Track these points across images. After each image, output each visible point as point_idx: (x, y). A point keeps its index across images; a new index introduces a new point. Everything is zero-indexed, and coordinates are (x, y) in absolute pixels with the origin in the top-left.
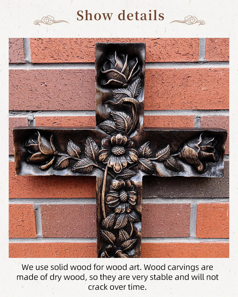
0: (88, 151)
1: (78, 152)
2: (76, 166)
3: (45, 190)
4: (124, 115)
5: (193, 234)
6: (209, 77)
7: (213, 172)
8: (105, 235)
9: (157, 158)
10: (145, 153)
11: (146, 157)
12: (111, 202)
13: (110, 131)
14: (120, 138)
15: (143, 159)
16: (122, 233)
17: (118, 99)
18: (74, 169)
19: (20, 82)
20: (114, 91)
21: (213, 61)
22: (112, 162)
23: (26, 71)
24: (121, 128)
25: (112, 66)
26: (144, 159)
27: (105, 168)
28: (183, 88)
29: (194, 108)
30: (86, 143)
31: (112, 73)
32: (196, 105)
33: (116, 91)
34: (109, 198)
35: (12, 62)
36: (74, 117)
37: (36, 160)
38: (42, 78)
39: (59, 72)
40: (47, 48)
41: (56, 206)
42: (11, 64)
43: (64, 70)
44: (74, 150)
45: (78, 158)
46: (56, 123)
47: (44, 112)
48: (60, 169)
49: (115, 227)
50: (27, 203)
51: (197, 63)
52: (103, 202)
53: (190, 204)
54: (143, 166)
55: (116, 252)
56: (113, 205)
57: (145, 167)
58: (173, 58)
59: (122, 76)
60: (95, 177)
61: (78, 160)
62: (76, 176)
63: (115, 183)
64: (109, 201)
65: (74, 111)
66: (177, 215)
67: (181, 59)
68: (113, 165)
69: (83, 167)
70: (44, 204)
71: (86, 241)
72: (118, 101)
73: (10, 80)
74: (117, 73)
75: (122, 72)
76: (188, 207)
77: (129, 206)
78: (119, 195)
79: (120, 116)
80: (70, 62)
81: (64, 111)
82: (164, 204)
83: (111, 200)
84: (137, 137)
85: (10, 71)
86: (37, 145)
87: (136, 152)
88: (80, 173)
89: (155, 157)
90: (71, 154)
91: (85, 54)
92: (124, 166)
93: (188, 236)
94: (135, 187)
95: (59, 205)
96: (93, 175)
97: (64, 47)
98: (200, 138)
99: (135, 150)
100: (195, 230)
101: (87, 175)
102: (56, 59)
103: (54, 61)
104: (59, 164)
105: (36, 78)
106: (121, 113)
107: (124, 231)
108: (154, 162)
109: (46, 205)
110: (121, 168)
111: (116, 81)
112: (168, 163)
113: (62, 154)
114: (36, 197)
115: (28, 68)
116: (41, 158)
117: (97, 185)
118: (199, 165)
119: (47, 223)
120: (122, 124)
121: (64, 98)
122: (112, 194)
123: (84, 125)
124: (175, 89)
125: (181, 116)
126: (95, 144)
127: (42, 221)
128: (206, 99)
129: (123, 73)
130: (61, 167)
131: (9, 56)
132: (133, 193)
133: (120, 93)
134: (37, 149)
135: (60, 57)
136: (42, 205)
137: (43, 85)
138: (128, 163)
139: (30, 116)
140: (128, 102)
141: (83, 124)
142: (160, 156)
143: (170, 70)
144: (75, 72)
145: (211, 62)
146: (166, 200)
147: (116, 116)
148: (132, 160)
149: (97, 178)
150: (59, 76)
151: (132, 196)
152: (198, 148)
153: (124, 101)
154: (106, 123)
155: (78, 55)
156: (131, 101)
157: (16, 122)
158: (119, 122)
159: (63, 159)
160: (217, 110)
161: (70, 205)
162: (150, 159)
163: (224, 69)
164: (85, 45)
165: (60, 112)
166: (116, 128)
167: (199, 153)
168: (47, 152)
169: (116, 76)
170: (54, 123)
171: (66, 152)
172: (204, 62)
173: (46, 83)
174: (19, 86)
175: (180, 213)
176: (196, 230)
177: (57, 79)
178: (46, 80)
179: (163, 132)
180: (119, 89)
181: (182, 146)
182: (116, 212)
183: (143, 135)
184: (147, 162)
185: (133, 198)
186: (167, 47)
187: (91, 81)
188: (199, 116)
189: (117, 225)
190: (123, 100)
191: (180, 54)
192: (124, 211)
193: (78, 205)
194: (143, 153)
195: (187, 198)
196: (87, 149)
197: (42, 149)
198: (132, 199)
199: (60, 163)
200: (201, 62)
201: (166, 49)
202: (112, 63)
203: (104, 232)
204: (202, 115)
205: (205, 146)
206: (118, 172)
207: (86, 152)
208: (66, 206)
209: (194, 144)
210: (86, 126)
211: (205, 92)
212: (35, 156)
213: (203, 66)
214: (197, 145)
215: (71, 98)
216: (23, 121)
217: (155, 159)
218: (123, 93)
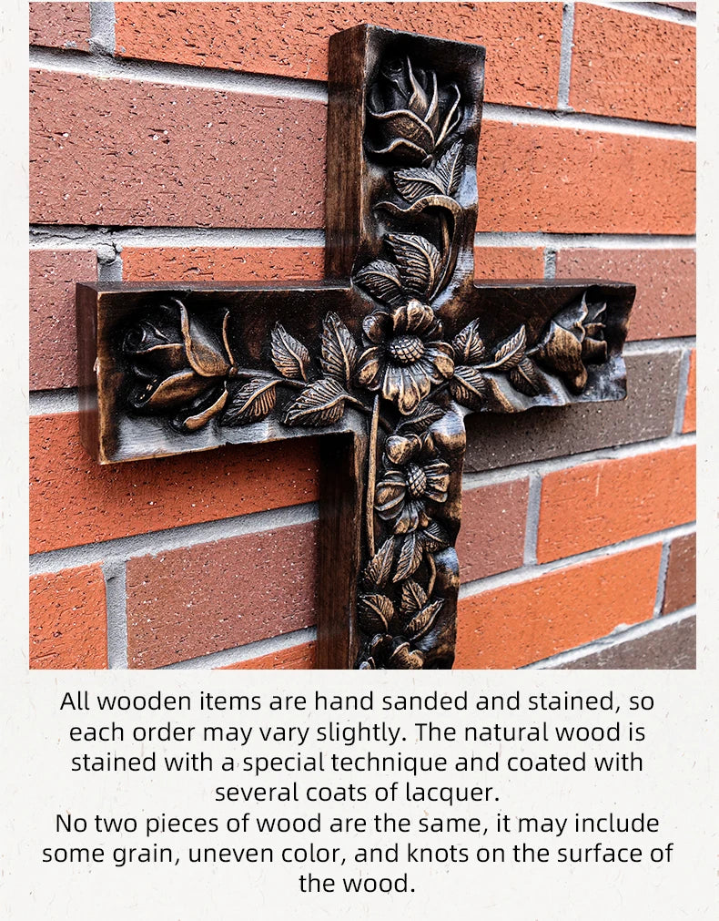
0: (331, 355)
1: (303, 361)
2: (296, 407)
3: (149, 503)
4: (425, 245)
5: (529, 558)
6: (576, 151)
7: (603, 388)
8: (373, 606)
9: (500, 363)
10: (470, 353)
11: (471, 361)
12: (388, 506)
13: (384, 292)
14: (418, 311)
15: (464, 368)
16: (411, 592)
17: (411, 199)
18: (290, 415)
19: (73, 118)
20: (400, 173)
21: (584, 113)
22: (394, 384)
23: (96, 84)
24: (417, 283)
25: (397, 99)
26: (466, 369)
27: (372, 405)
28: (525, 176)
29: (545, 230)
30: (322, 330)
31: (402, 122)
32: (551, 220)
33: (403, 174)
34: (385, 493)
35: (40, 42)
36: (253, 249)
37: (171, 400)
38: (154, 115)
39: (214, 99)
40: (174, 11)
41: (181, 553)
42: (36, 48)
43: (229, 93)
44: (295, 355)
45: (302, 380)
46: (196, 269)
47: (151, 231)
48: (249, 420)
49: (396, 576)
50: (79, 565)
51: (553, 112)
52: (370, 507)
53: (528, 479)
54: (466, 387)
55: (395, 652)
56: (393, 513)
57: (470, 391)
58: (509, 93)
59: (426, 131)
60: (351, 434)
61: (303, 388)
62: (298, 438)
63: (399, 444)
64: (385, 503)
65: (251, 229)
66: (501, 514)
67: (525, 99)
68: (398, 394)
69: (322, 408)
70: (140, 553)
71: (271, 648)
72: (411, 204)
73: (33, 109)
74: (415, 121)
75: (426, 120)
76: (525, 487)
77: (426, 509)
78: (407, 478)
79: (418, 246)
80: (247, 70)
81: (221, 228)
82: (475, 489)
83: (390, 498)
84: (454, 308)
85: (35, 75)
86: (177, 346)
87: (450, 350)
88: (306, 427)
89: (492, 359)
90: (285, 369)
91: (294, 51)
92: (424, 394)
93: (517, 567)
94: (444, 450)
95: (194, 548)
96: (345, 430)
97: (232, 19)
98: (583, 303)
99: (450, 346)
100: (534, 545)
101: (330, 431)
102: (203, 55)
103: (197, 61)
104: (245, 406)
105: (132, 110)
106: (417, 238)
107: (414, 583)
108: (488, 376)
109: (148, 557)
110: (417, 401)
111: (411, 144)
112: (521, 375)
113: (253, 373)
114: (115, 537)
115: (100, 71)
116: (188, 392)
117: (356, 458)
118: (578, 373)
119: (149, 620)
120: (420, 270)
121: (225, 185)
122: (391, 478)
123: (283, 276)
124: (510, 177)
125: (519, 249)
126: (346, 333)
127: (129, 619)
128: (568, 207)
129: (428, 123)
130: (253, 413)
131: (31, 18)
132: (442, 467)
133: (416, 181)
134: (177, 359)
135: (218, 51)
136: (133, 559)
137: (156, 138)
138: (433, 385)
139: (99, 245)
140: (439, 206)
141: (280, 272)
142: (507, 357)
143: (503, 126)
144: (263, 102)
145: (579, 113)
146: (477, 477)
147: (404, 248)
148: (440, 374)
149: (355, 438)
150: (213, 114)
151: (439, 478)
152: (581, 331)
153: (430, 204)
154: (377, 270)
155: (273, 51)
156: (446, 206)
157: (49, 268)
158: (412, 267)
159: (260, 386)
160: (585, 235)
161: (231, 542)
162: (478, 367)
163: (605, 134)
164: (295, 23)
165: (209, 233)
166: (402, 281)
167: (584, 343)
168: (211, 369)
169: (412, 130)
170: (189, 270)
171: (267, 364)
172: (567, 114)
173: (166, 133)
174: (66, 135)
175: (507, 506)
176: (537, 545)
177: (204, 122)
178: (168, 122)
179: (517, 291)
180: (412, 170)
181: (547, 328)
182: (399, 530)
183: (469, 302)
184: (475, 375)
185: (440, 482)
186: (497, 64)
187: (309, 139)
188: (553, 248)
189: (402, 568)
190: (425, 202)
191: (523, 85)
192: (415, 526)
193: (252, 537)
194: (466, 352)
195: (524, 463)
196: (328, 348)
197: (195, 360)
198: (437, 487)
199: (249, 402)
200: (560, 112)
201: (495, 69)
202: (400, 92)
203: (368, 599)
204: (559, 245)
205: (594, 325)
206: (408, 414)
207: (325, 359)
208: (217, 546)
209: (573, 321)
210: (290, 278)
211: (567, 188)
212: (170, 388)
213: (562, 121)
214: (579, 322)
215: (247, 188)
216: (80, 262)
217: (495, 365)
218: (424, 182)
